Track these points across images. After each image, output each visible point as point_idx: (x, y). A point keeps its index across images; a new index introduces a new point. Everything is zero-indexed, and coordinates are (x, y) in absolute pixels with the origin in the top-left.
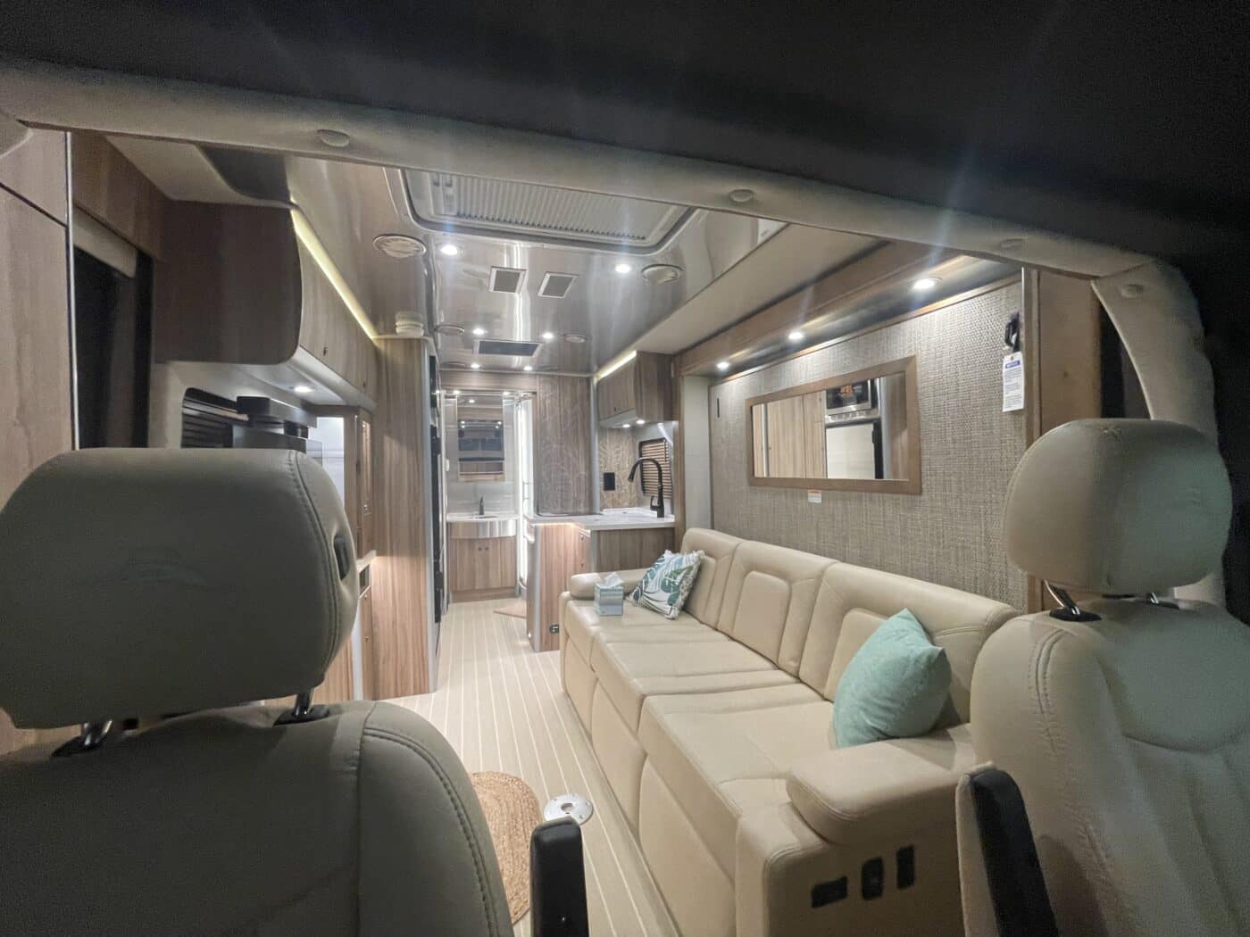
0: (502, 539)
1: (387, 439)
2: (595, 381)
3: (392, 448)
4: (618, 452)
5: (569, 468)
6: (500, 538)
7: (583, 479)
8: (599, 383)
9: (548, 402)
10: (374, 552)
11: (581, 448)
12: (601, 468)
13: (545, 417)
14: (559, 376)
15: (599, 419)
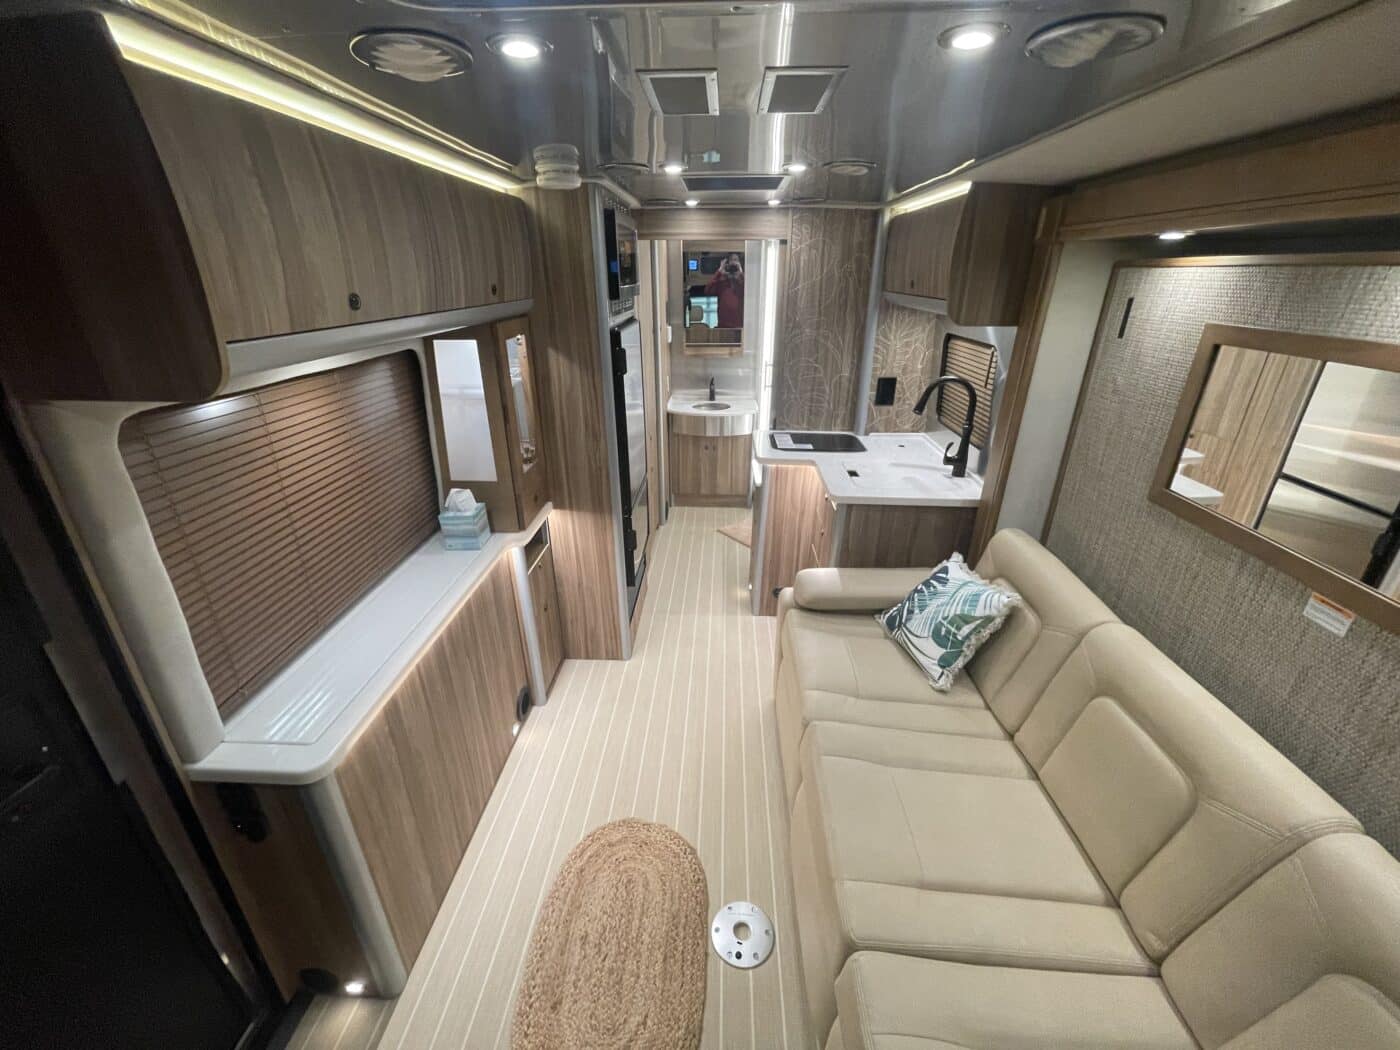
0: (735, 439)
1: (552, 353)
2: (887, 217)
3: (559, 365)
4: (907, 344)
5: (825, 368)
6: (733, 437)
7: (845, 383)
8: (893, 221)
9: (803, 257)
10: (550, 504)
11: (849, 335)
12: (875, 369)
13: (796, 284)
14: (827, 210)
15: (883, 286)
